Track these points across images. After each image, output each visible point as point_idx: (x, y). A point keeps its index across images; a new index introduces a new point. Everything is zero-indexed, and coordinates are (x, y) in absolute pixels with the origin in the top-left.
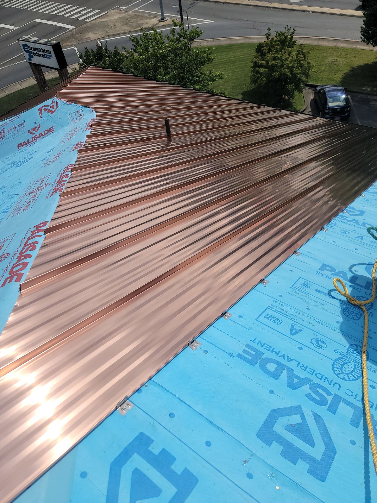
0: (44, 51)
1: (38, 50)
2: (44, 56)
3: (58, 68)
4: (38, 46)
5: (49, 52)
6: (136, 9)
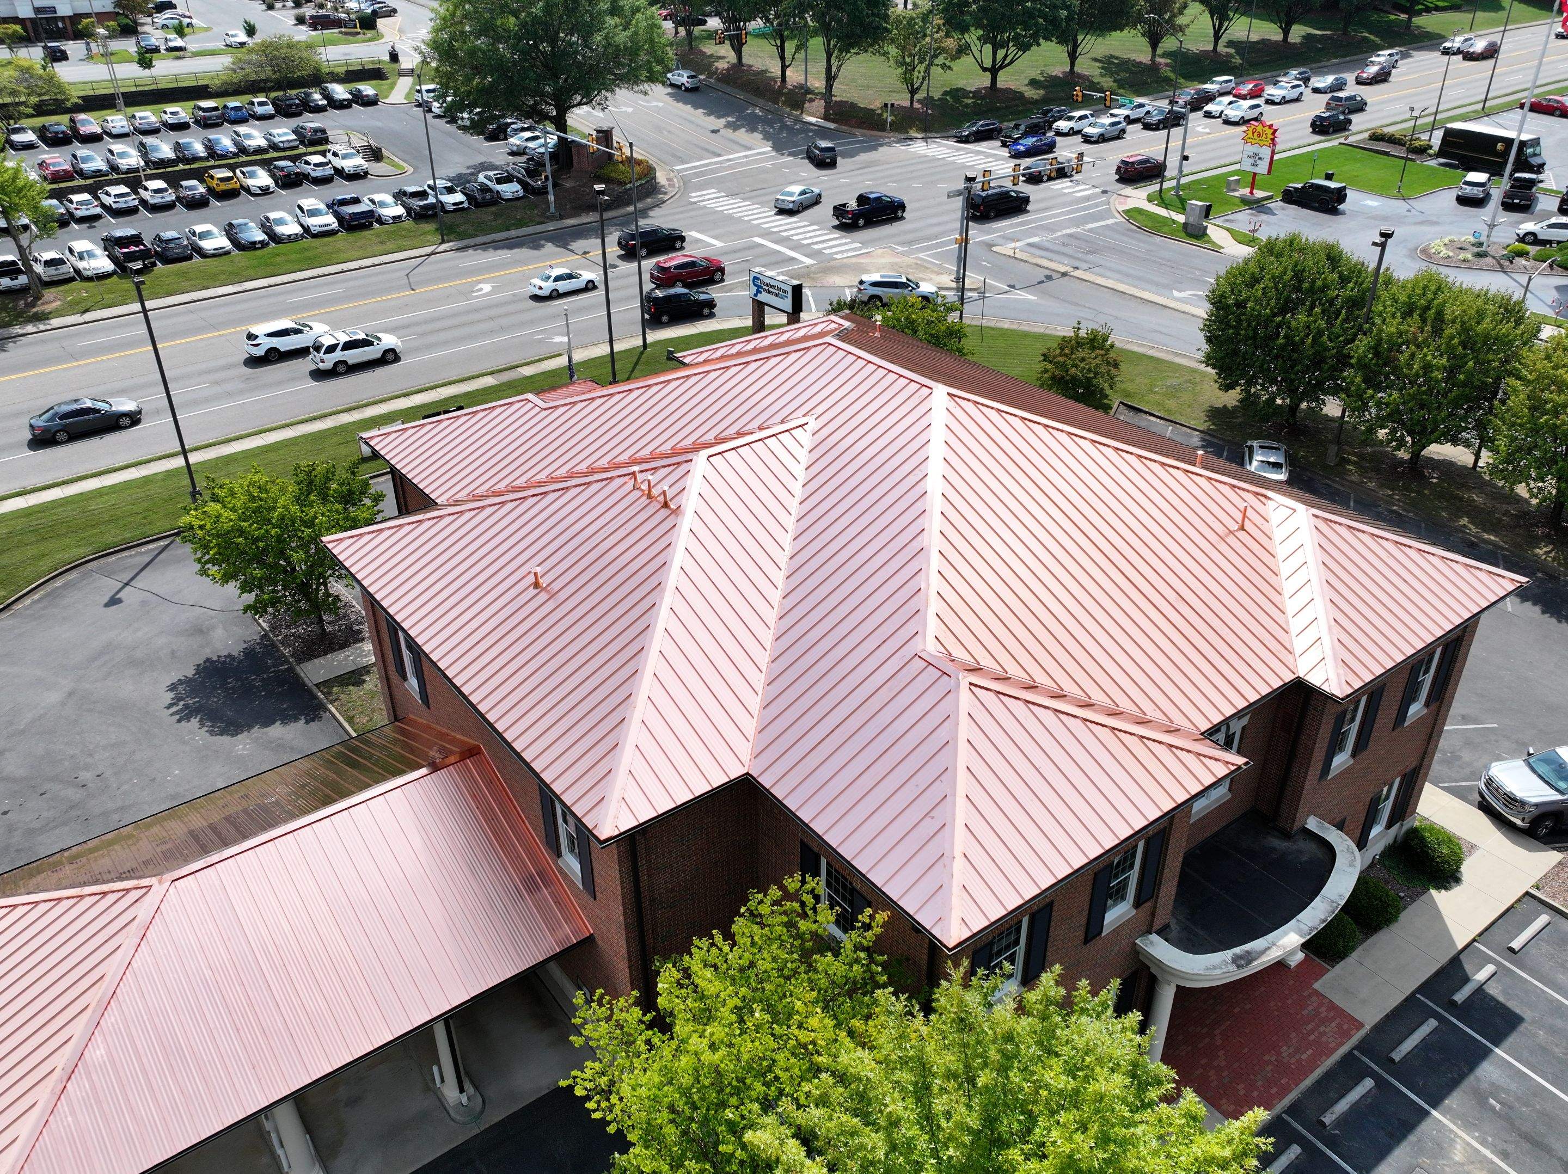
0: (779, 289)
1: (772, 286)
2: (777, 295)
3: (790, 311)
4: (773, 283)
5: (786, 292)
6: (921, 255)
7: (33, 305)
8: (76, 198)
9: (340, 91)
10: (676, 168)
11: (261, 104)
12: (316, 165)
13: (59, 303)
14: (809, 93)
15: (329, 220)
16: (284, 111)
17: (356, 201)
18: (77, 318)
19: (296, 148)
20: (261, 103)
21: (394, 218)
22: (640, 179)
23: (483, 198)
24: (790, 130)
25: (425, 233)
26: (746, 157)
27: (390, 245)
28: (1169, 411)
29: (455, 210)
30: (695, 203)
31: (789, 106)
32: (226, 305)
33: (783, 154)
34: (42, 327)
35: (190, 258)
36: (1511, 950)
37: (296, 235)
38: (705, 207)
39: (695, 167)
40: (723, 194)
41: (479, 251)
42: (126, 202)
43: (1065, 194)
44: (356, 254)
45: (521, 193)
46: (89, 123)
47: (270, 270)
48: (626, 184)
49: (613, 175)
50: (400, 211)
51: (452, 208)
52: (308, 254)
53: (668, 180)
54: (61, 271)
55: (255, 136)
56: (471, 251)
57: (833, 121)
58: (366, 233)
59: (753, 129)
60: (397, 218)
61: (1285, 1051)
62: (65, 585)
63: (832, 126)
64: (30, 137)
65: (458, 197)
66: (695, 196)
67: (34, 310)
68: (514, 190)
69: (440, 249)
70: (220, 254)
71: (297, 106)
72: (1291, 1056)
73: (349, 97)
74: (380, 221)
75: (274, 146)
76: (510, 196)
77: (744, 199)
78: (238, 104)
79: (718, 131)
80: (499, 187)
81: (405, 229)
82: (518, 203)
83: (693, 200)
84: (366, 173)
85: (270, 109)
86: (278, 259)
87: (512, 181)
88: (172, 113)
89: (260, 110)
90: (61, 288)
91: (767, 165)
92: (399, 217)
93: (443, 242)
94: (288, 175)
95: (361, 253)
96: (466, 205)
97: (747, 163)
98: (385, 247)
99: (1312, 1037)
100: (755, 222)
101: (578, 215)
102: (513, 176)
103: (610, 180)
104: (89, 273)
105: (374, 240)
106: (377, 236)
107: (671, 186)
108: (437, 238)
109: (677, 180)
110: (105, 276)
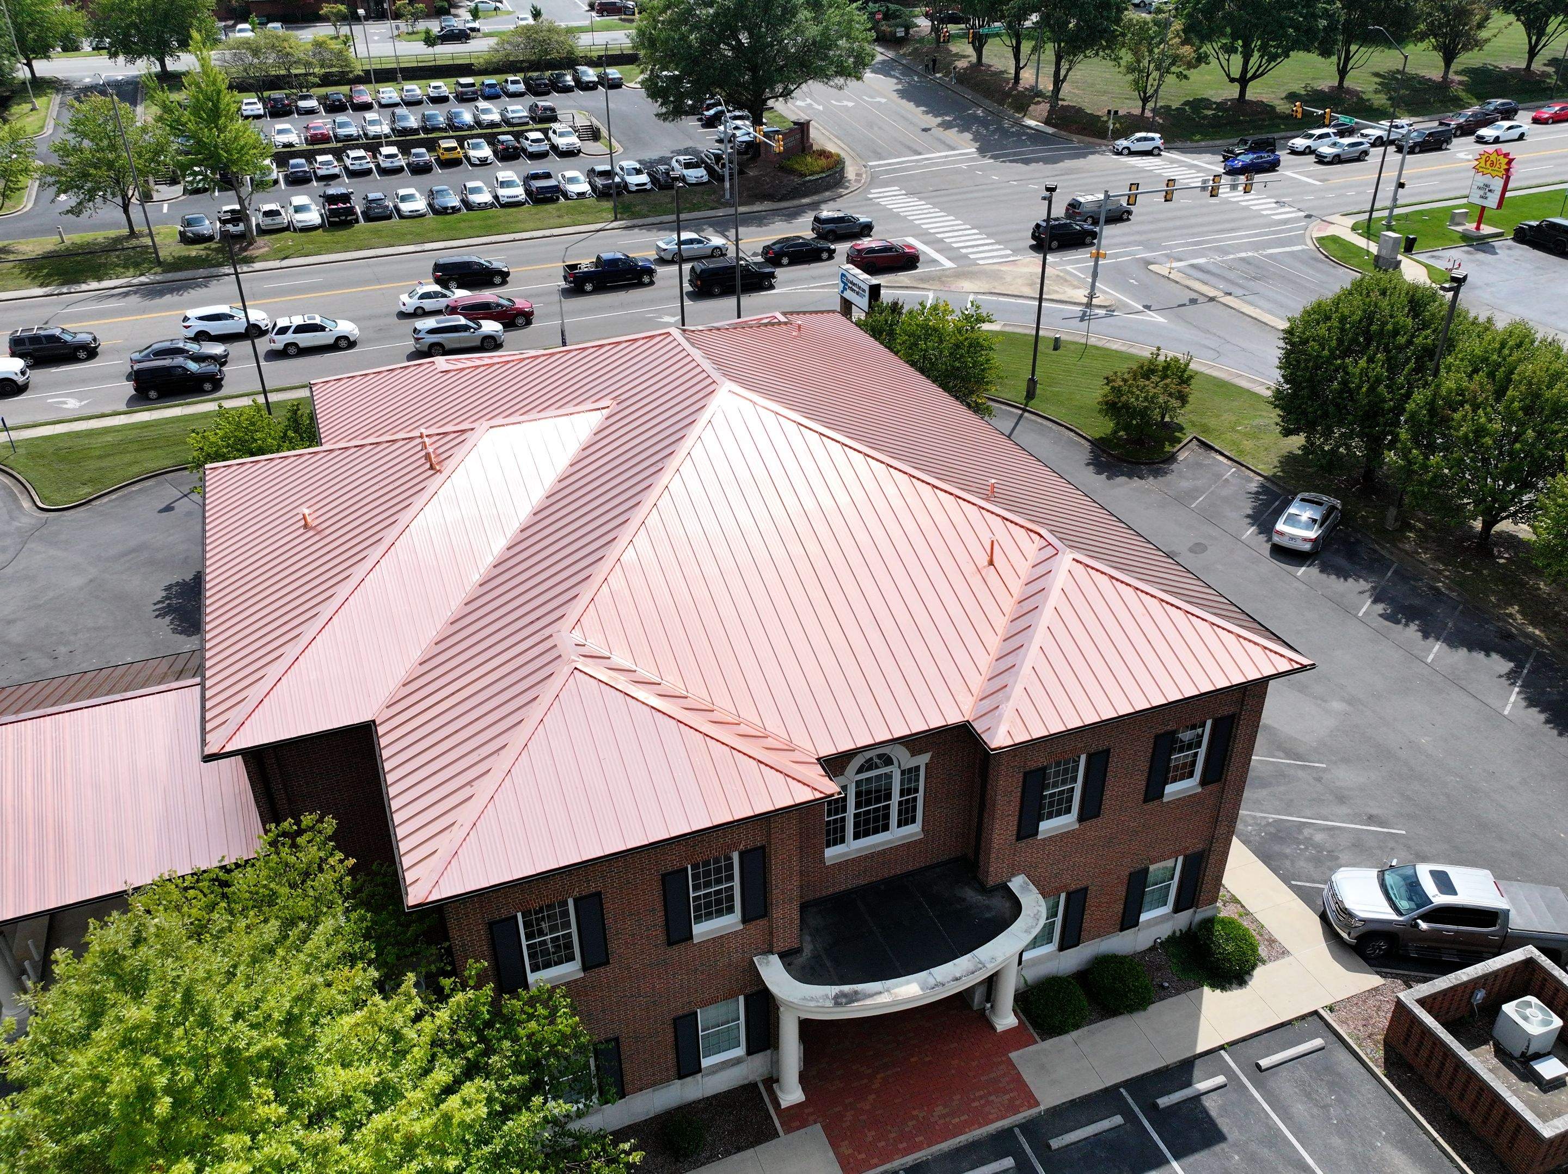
0: (859, 288)
1: (854, 284)
2: (858, 293)
3: (867, 310)
4: (855, 281)
5: (864, 291)
6: (1069, 268)
7: (245, 249)
8: (320, 158)
9: (590, 74)
10: (870, 164)
11: (513, 82)
12: (533, 141)
13: (267, 249)
14: (1038, 97)
15: (518, 192)
16: (535, 89)
17: (548, 176)
18: (277, 264)
19: (527, 124)
20: (515, 81)
21: (578, 194)
22: (823, 172)
23: (666, 181)
24: (1005, 133)
25: (601, 211)
26: (946, 157)
27: (566, 219)
28: (1241, 452)
29: (638, 191)
30: (871, 199)
31: (1013, 108)
32: (401, 262)
33: (985, 157)
35: (389, 217)
36: (1258, 1066)
37: (486, 203)
38: (878, 204)
39: (890, 164)
40: (904, 192)
41: (644, 231)
42: (361, 165)
43: (1263, 215)
44: (532, 225)
45: (706, 179)
46: (365, 94)
47: (452, 233)
48: (806, 176)
49: (796, 166)
50: (585, 187)
51: (635, 188)
52: (490, 222)
53: (857, 175)
54: (276, 222)
55: (492, 112)
56: (636, 230)
57: (1054, 126)
58: (550, 207)
59: (964, 128)
60: (581, 195)
61: (939, 1110)
62: (140, 490)
63: (1050, 130)
64: (312, 103)
65: (644, 178)
66: (874, 193)
67: (245, 254)
68: (700, 175)
69: (608, 227)
70: (416, 216)
71: (546, 85)
72: (943, 1116)
73: (596, 79)
74: (566, 195)
75: (507, 122)
76: (694, 181)
77: (920, 199)
78: (494, 82)
79: (930, 129)
80: (685, 172)
81: (584, 206)
82: (699, 188)
83: (870, 196)
84: (579, 151)
85: (521, 87)
86: (463, 225)
87: (700, 167)
88: (435, 88)
89: (512, 88)
90: (274, 236)
91: (964, 166)
92: (583, 194)
93: (616, 219)
94: (507, 149)
95: (539, 224)
96: (648, 187)
97: (944, 163)
98: (561, 221)
99: (976, 1104)
100: (917, 222)
101: (752, 203)
102: (703, 162)
103: (792, 172)
104: (300, 225)
105: (555, 213)
106: (559, 210)
107: (856, 181)
108: (611, 216)
109: (864, 176)
110: (314, 228)
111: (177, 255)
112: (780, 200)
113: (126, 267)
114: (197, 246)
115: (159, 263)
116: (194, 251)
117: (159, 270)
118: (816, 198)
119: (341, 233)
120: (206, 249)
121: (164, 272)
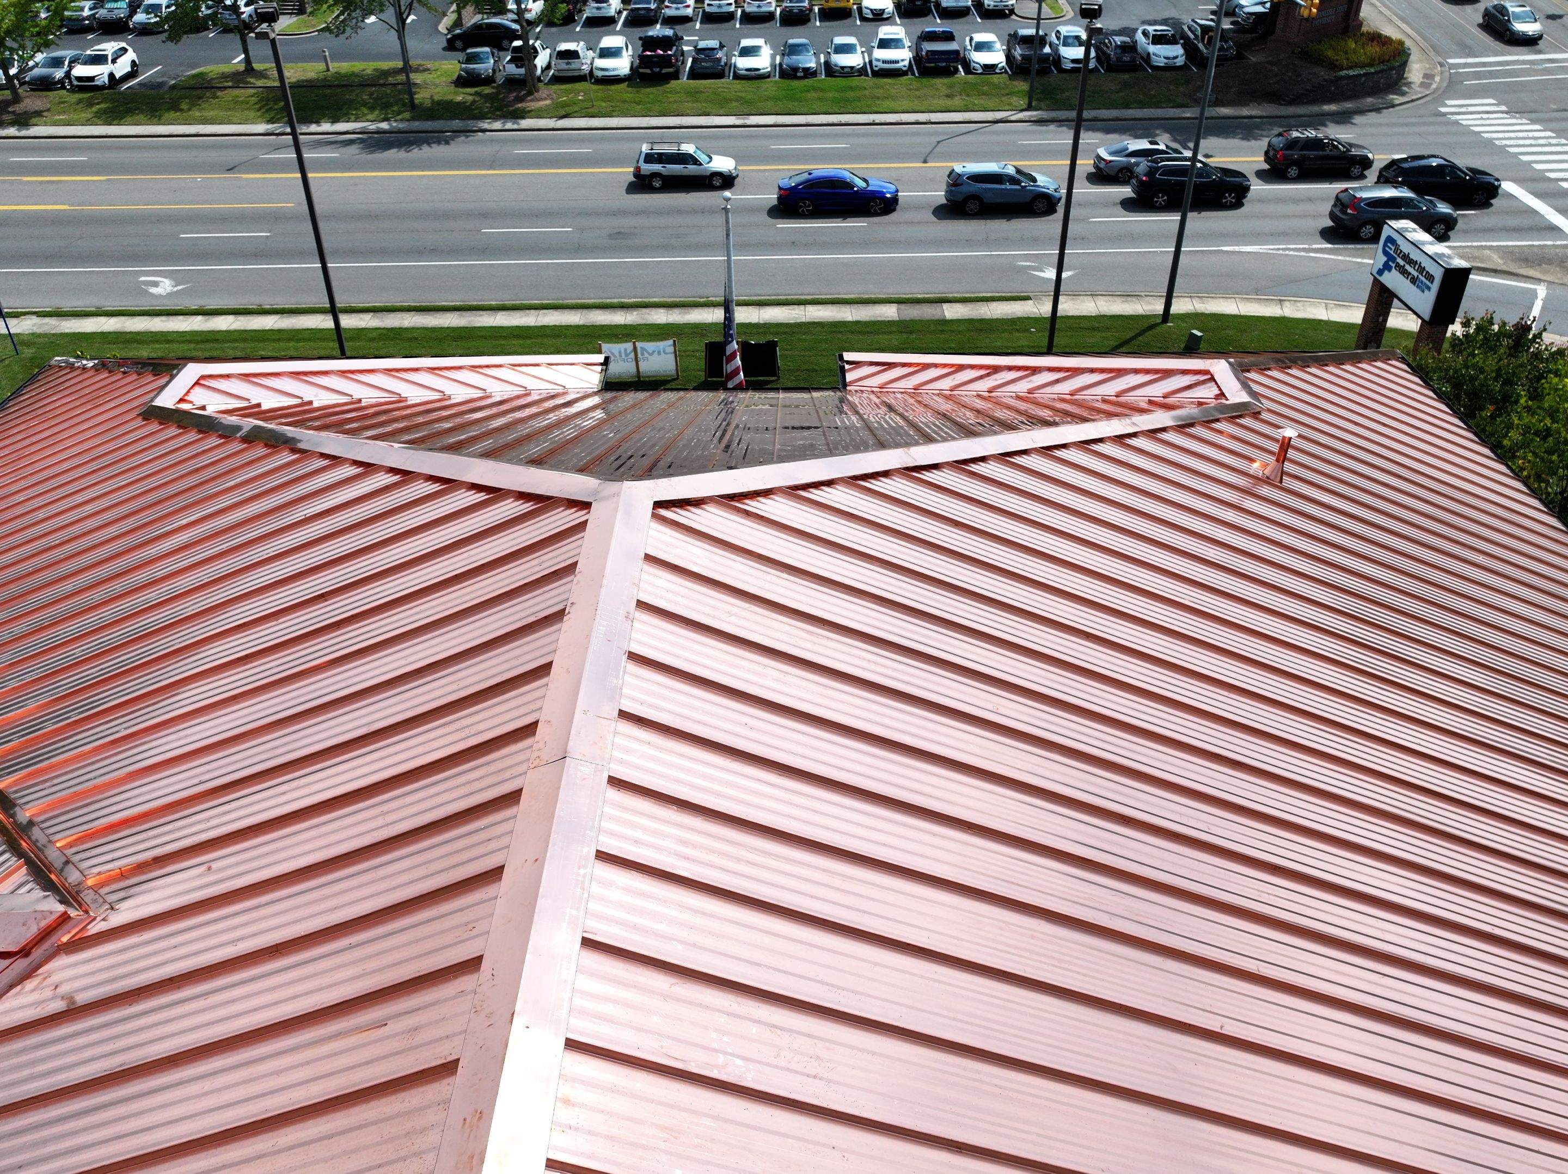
0: (1421, 270)
1: (1411, 262)
2: (1414, 281)
3: (1427, 318)
4: (1415, 255)
5: (1431, 278)
7: (521, 99)
10: (1451, 61)
13: (548, 102)
15: (903, 56)
17: (949, 37)
18: (551, 123)
21: (986, 67)
22: (1371, 65)
23: (1119, 59)
25: (1011, 94)
27: (957, 101)
29: (1073, 70)
30: (1445, 114)
34: (509, 125)
35: (720, 75)
37: (852, 68)
38: (1457, 123)
39: (1484, 64)
40: (1504, 108)
41: (1064, 129)
44: (906, 104)
45: (1180, 61)
47: (791, 105)
48: (1342, 69)
49: (1330, 53)
50: (998, 58)
51: (1069, 66)
52: (850, 94)
53: (1426, 76)
54: (573, 66)
56: (1052, 127)
58: (940, 82)
60: (990, 68)
66: (1451, 106)
67: (520, 105)
68: (1171, 54)
69: (1013, 118)
70: (754, 76)
74: (967, 65)
76: (1161, 62)
77: (1533, 121)
79: (1560, 17)
80: (1152, 49)
81: (993, 84)
82: (1168, 74)
83: (1443, 110)
84: (1011, 12)
86: (813, 94)
87: (1175, 43)
90: (564, 87)
92: (994, 66)
93: (1029, 108)
94: (914, 1)
95: (916, 104)
96: (1090, 65)
98: (949, 102)
101: (1245, 104)
102: (1184, 36)
103: (1319, 60)
104: (599, 74)
105: (945, 91)
106: (951, 86)
107: (1423, 85)
108: (1023, 103)
109: (1437, 79)
110: (616, 80)
111: (436, 98)
112: (1291, 103)
113: (372, 109)
114: (469, 90)
115: (413, 106)
116: (463, 96)
117: (407, 115)
118: (1349, 105)
119: (648, 90)
120: (477, 93)
121: (413, 119)
